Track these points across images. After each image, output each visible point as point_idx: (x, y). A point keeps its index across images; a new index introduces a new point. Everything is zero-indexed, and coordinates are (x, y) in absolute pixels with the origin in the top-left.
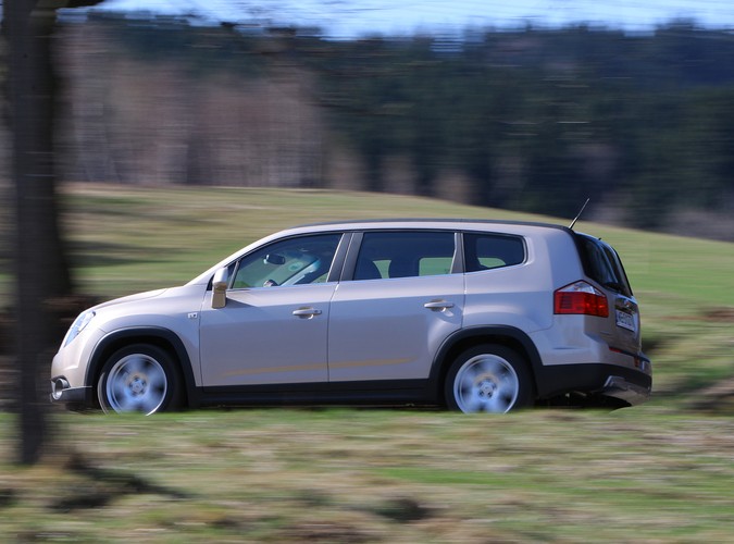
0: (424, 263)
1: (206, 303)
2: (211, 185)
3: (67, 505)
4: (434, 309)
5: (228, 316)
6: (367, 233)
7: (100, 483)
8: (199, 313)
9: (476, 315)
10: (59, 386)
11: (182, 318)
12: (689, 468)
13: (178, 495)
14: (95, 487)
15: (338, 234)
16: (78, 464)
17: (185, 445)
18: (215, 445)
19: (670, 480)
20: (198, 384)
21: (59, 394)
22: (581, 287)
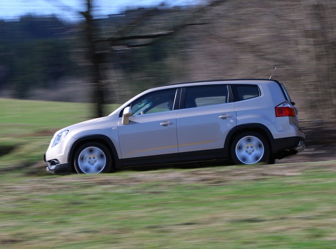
1: (120, 123)
4: (223, 118)
8: (118, 127)
9: (243, 119)
10: (54, 164)
11: (110, 129)
15: (175, 89)
20: (120, 158)
22: (285, 104)
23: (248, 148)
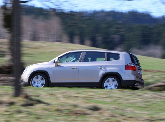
0: (98, 59)
1: (53, 65)
2: (38, 41)
3: (25, 106)
4: (101, 68)
5: (58, 68)
6: (87, 52)
7: (32, 101)
8: (52, 67)
9: (109, 70)
10: (22, 82)
11: (48, 68)
12: (148, 102)
13: (48, 104)
14: (31, 102)
15: (81, 52)
16: (27, 97)
17: (44, 94)
18: (51, 94)
19: (144, 104)
20: (51, 82)
21: (22, 83)
22: (131, 64)
23: (111, 83)
